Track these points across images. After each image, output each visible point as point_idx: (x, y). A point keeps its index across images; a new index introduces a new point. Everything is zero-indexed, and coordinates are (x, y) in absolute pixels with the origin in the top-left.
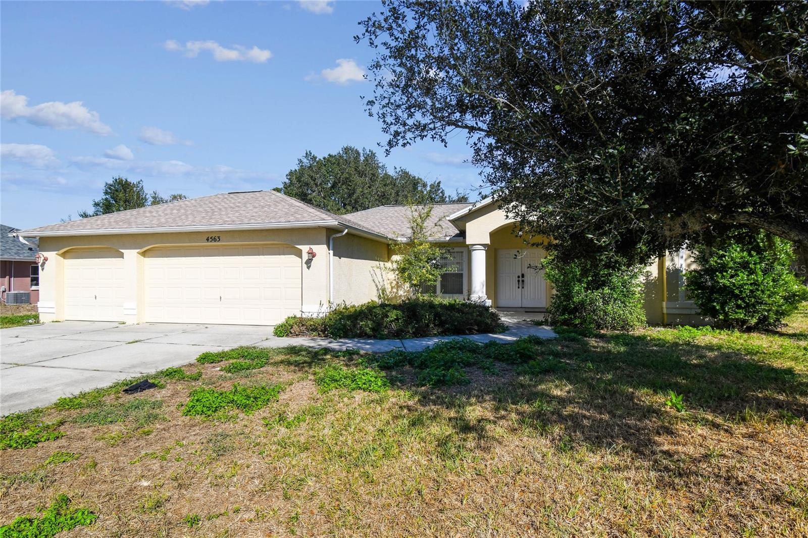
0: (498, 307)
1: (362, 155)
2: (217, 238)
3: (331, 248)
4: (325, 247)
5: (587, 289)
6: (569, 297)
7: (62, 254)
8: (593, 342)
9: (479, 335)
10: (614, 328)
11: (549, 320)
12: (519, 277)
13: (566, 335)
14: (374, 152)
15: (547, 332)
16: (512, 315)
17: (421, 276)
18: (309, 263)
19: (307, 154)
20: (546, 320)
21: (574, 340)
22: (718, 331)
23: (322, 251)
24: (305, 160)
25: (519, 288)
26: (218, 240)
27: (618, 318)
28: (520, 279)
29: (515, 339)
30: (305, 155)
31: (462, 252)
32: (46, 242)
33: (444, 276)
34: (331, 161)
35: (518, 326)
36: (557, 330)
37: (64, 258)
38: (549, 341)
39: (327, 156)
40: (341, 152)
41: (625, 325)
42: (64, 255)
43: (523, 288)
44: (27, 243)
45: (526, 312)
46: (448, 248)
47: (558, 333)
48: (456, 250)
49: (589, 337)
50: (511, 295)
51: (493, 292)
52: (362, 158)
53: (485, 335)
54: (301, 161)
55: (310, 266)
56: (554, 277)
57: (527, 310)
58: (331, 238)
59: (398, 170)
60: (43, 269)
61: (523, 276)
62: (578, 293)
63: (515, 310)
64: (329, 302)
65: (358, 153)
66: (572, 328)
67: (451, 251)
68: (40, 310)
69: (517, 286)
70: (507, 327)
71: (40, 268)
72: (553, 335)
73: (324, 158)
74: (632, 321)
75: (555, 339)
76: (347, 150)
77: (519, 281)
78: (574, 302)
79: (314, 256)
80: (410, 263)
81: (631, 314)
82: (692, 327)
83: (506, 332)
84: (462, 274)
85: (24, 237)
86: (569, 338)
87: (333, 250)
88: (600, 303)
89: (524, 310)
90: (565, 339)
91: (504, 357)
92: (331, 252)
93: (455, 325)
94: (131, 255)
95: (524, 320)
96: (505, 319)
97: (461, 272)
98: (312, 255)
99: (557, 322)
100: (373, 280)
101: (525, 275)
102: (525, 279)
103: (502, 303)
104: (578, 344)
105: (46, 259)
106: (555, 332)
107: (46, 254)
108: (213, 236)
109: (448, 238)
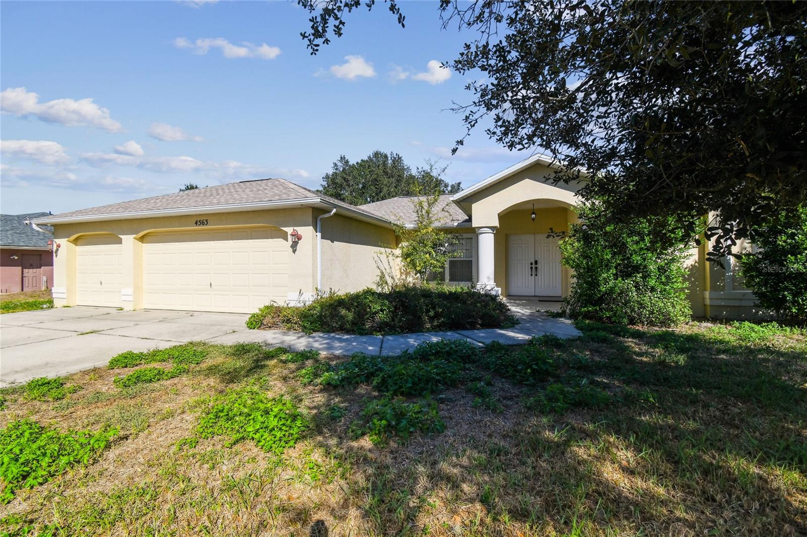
0: (509, 296)
1: (389, 158)
2: (205, 221)
3: (318, 231)
4: (311, 228)
5: (616, 276)
6: (594, 284)
7: (74, 240)
8: (630, 342)
9: (483, 331)
10: (652, 323)
11: (568, 311)
12: (531, 264)
13: (594, 333)
14: (400, 156)
15: (566, 328)
16: (524, 305)
17: (425, 262)
18: (294, 246)
19: (341, 158)
20: (564, 312)
21: (604, 340)
22: (788, 329)
23: (307, 232)
24: (339, 164)
25: (532, 275)
26: (206, 223)
27: (657, 311)
28: (533, 266)
29: (527, 337)
30: (339, 159)
31: (471, 238)
32: (60, 229)
33: (452, 264)
34: (363, 165)
35: (531, 319)
36: (579, 325)
37: (76, 245)
38: (571, 341)
39: (360, 162)
40: (372, 156)
41: (667, 320)
42: (76, 242)
43: (536, 275)
44: (40, 230)
45: (540, 301)
46: (457, 235)
47: (581, 329)
48: (465, 236)
49: (624, 337)
50: (523, 283)
51: (504, 280)
52: (390, 161)
53: (490, 330)
54: (336, 165)
55: (296, 250)
56: (574, 261)
57: (541, 299)
58: (319, 219)
59: (420, 170)
60: (56, 256)
61: (536, 262)
62: (606, 281)
63: (527, 298)
64: (317, 289)
65: (386, 156)
66: (599, 324)
67: (459, 237)
68: (54, 295)
69: (530, 273)
70: (517, 320)
71: (54, 254)
72: (576, 333)
73: (357, 163)
74: (676, 316)
75: (579, 338)
76: (377, 154)
77: (531, 268)
78: (600, 291)
79: (299, 238)
80: (414, 248)
81: (673, 306)
82: (754, 323)
83: (516, 326)
84: (471, 261)
85: (38, 225)
86: (598, 337)
87: (321, 232)
88: (634, 294)
89: (537, 298)
90: (593, 339)
91: (507, 372)
92: (319, 234)
93: (452, 318)
94: (128, 240)
95: (538, 311)
96: (517, 310)
97: (470, 259)
98: (298, 238)
99: (579, 314)
100: (378, 267)
101: (538, 262)
102: (539, 266)
103: (514, 291)
104: (612, 348)
105: (59, 246)
106: (578, 328)
107: (58, 241)
108: (202, 218)
109: (456, 224)
